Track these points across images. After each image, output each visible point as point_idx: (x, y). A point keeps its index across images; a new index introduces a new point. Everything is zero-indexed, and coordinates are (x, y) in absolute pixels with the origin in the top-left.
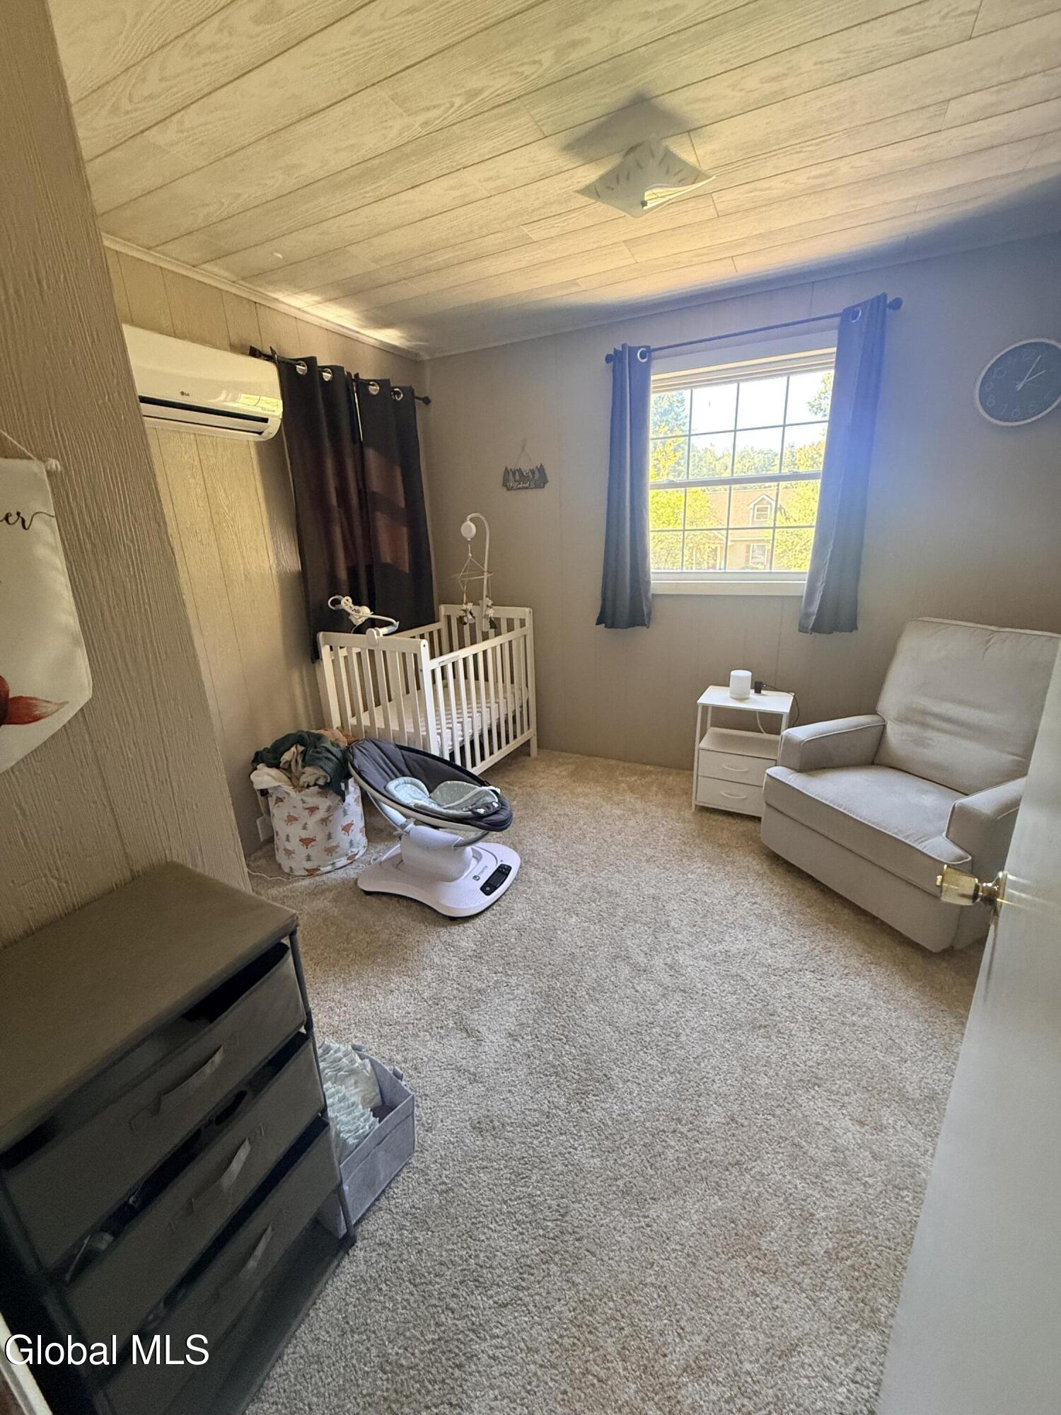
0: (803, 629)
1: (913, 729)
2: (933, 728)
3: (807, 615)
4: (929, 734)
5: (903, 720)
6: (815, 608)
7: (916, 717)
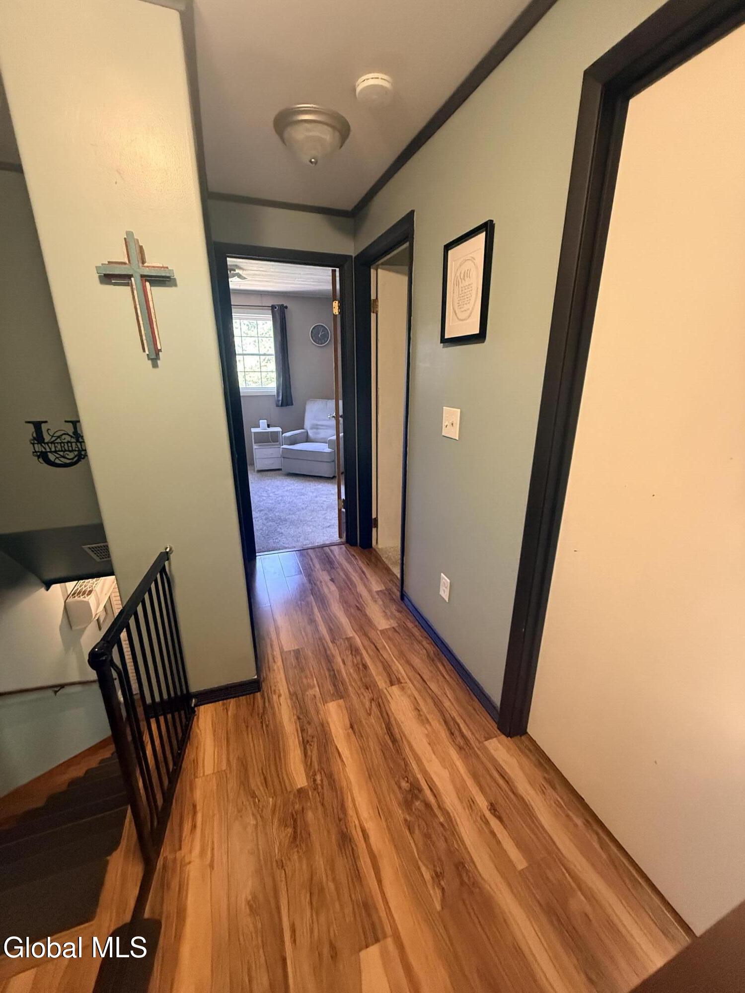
0: (277, 406)
1: (315, 430)
2: (320, 429)
3: (278, 401)
4: (319, 431)
5: (312, 428)
6: (280, 398)
7: (315, 427)
